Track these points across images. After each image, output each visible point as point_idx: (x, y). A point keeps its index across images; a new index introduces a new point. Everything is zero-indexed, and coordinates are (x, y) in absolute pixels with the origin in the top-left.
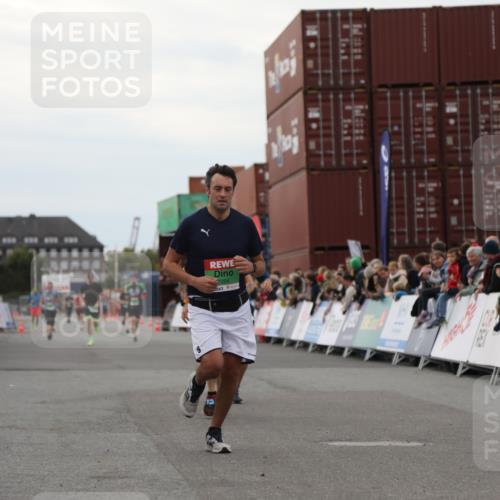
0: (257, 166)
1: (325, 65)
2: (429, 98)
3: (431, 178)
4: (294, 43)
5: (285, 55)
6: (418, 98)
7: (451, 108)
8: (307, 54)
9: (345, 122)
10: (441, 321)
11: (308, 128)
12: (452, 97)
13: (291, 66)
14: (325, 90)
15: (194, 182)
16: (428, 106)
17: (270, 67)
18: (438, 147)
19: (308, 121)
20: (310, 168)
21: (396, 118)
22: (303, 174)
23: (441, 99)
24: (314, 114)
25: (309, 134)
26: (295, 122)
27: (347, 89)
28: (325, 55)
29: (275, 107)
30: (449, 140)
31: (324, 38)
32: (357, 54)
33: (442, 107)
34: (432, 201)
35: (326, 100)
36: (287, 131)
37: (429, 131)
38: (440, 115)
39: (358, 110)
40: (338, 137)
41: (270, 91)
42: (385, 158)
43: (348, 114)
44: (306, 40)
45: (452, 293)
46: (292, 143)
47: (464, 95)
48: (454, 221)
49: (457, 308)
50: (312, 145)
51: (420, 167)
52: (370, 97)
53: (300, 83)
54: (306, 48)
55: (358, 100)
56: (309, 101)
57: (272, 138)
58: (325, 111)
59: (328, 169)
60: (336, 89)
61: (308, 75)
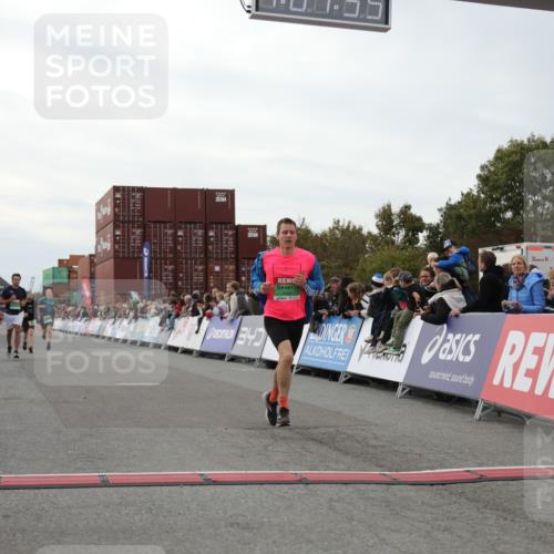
0: (91, 256)
1: (124, 211)
2: (170, 228)
3: (170, 264)
4: (110, 200)
5: (105, 205)
6: (165, 228)
7: (180, 233)
8: (115, 206)
9: (132, 237)
10: (172, 328)
11: (115, 239)
12: (180, 228)
13: (108, 210)
14: (123, 222)
15: (61, 262)
16: (170, 232)
17: (98, 210)
18: (174, 250)
19: (115, 236)
20: (115, 258)
21: (155, 236)
22: (112, 260)
23: (176, 229)
24: (118, 233)
25: (115, 242)
26: (109, 236)
27: (133, 222)
28: (124, 206)
29: (100, 229)
30: (179, 248)
31: (124, 199)
32: (138, 206)
33: (176, 232)
34: (171, 274)
35: (124, 227)
36: (105, 240)
37: (170, 243)
38: (175, 236)
39: (138, 232)
40: (129, 244)
41: (98, 221)
42: (146, 254)
43: (134, 233)
44: (115, 199)
45: (178, 316)
46: (108, 246)
47: (186, 228)
48: (180, 283)
49: (179, 323)
50: (117, 247)
51: (166, 259)
52: (144, 226)
53: (112, 218)
54: (115, 203)
55: (138, 227)
56: (116, 227)
57: (98, 243)
58: (123, 232)
59: (124, 258)
60: (129, 222)
61: (115, 215)
